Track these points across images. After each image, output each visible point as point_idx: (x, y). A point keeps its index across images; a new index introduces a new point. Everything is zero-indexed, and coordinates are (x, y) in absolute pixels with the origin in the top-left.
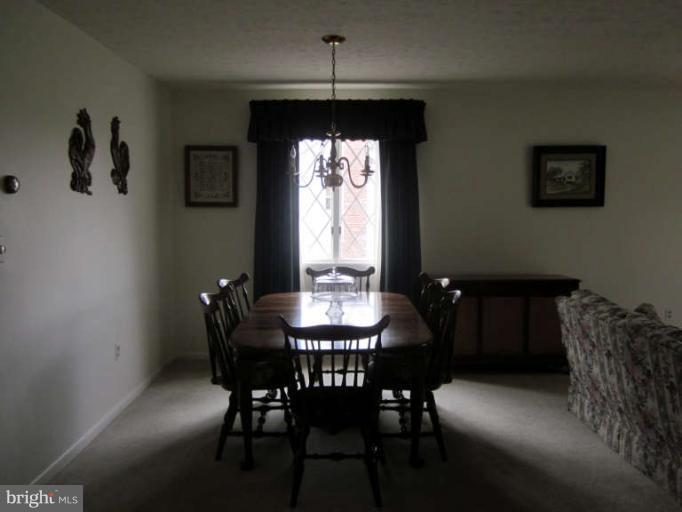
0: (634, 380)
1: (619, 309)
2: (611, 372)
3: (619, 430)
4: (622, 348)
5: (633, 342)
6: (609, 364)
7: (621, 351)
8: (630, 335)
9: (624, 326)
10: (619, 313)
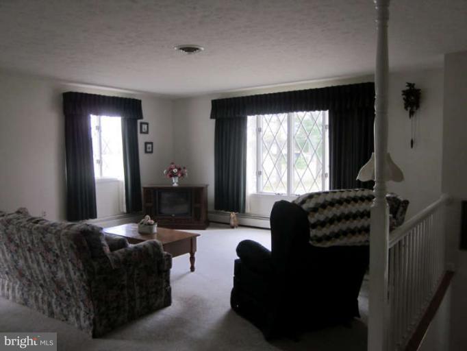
0: (48, 262)
1: (33, 219)
2: (32, 262)
3: (42, 298)
4: (38, 244)
5: (44, 237)
6: (31, 257)
7: (36, 245)
8: (42, 234)
9: (38, 228)
10: (33, 221)
